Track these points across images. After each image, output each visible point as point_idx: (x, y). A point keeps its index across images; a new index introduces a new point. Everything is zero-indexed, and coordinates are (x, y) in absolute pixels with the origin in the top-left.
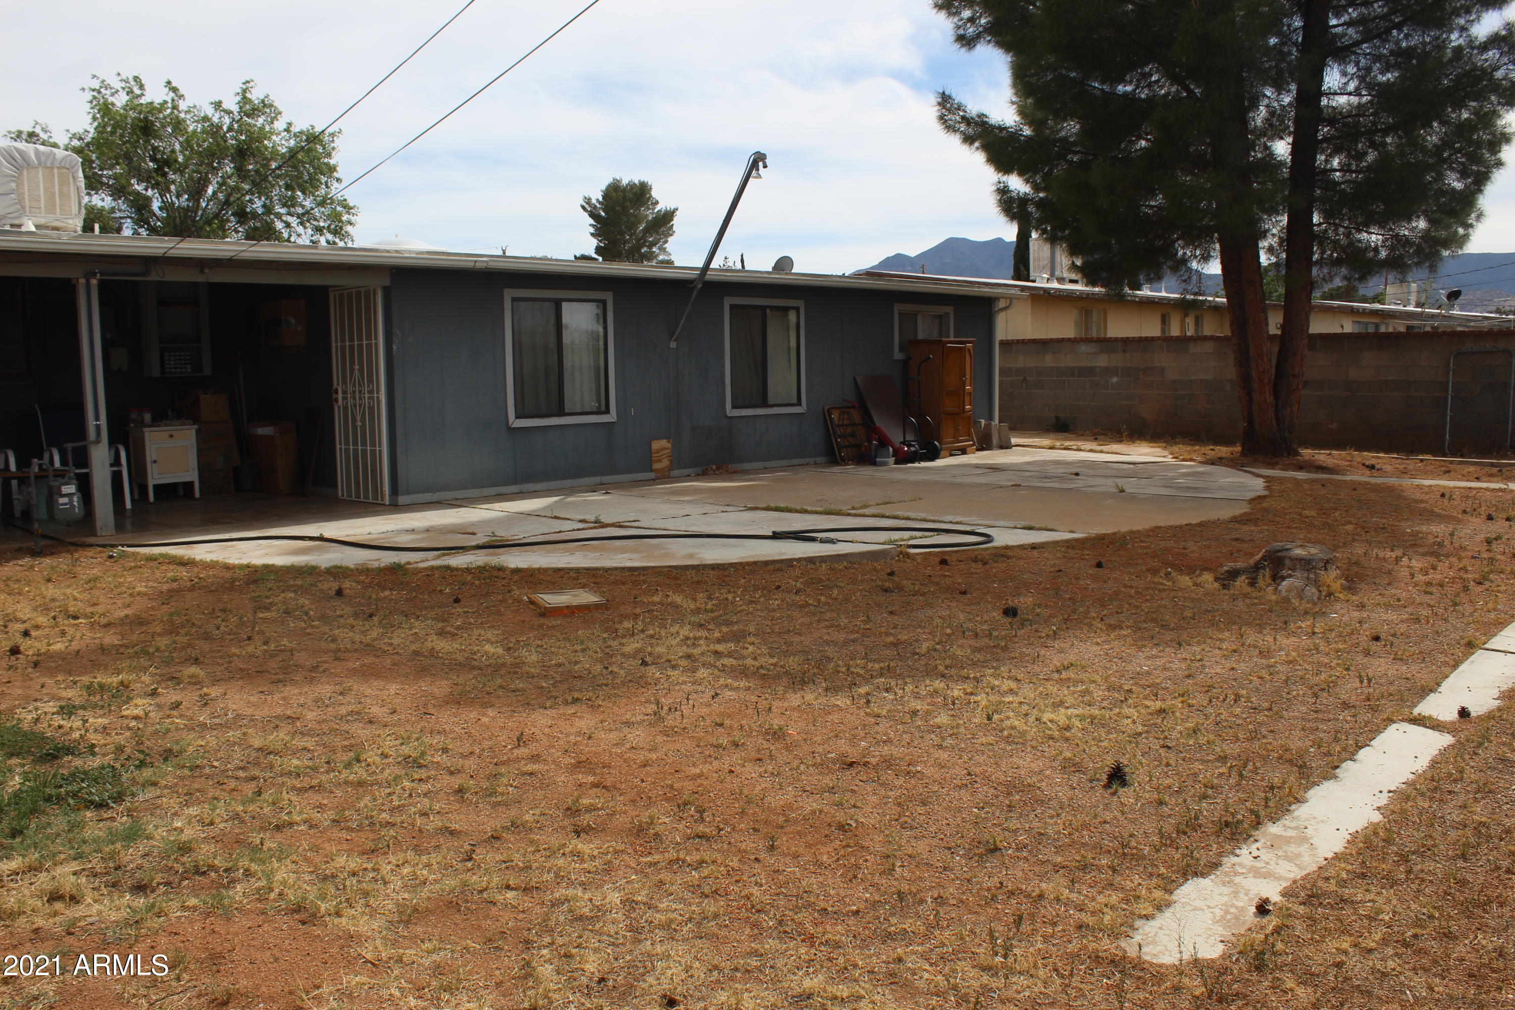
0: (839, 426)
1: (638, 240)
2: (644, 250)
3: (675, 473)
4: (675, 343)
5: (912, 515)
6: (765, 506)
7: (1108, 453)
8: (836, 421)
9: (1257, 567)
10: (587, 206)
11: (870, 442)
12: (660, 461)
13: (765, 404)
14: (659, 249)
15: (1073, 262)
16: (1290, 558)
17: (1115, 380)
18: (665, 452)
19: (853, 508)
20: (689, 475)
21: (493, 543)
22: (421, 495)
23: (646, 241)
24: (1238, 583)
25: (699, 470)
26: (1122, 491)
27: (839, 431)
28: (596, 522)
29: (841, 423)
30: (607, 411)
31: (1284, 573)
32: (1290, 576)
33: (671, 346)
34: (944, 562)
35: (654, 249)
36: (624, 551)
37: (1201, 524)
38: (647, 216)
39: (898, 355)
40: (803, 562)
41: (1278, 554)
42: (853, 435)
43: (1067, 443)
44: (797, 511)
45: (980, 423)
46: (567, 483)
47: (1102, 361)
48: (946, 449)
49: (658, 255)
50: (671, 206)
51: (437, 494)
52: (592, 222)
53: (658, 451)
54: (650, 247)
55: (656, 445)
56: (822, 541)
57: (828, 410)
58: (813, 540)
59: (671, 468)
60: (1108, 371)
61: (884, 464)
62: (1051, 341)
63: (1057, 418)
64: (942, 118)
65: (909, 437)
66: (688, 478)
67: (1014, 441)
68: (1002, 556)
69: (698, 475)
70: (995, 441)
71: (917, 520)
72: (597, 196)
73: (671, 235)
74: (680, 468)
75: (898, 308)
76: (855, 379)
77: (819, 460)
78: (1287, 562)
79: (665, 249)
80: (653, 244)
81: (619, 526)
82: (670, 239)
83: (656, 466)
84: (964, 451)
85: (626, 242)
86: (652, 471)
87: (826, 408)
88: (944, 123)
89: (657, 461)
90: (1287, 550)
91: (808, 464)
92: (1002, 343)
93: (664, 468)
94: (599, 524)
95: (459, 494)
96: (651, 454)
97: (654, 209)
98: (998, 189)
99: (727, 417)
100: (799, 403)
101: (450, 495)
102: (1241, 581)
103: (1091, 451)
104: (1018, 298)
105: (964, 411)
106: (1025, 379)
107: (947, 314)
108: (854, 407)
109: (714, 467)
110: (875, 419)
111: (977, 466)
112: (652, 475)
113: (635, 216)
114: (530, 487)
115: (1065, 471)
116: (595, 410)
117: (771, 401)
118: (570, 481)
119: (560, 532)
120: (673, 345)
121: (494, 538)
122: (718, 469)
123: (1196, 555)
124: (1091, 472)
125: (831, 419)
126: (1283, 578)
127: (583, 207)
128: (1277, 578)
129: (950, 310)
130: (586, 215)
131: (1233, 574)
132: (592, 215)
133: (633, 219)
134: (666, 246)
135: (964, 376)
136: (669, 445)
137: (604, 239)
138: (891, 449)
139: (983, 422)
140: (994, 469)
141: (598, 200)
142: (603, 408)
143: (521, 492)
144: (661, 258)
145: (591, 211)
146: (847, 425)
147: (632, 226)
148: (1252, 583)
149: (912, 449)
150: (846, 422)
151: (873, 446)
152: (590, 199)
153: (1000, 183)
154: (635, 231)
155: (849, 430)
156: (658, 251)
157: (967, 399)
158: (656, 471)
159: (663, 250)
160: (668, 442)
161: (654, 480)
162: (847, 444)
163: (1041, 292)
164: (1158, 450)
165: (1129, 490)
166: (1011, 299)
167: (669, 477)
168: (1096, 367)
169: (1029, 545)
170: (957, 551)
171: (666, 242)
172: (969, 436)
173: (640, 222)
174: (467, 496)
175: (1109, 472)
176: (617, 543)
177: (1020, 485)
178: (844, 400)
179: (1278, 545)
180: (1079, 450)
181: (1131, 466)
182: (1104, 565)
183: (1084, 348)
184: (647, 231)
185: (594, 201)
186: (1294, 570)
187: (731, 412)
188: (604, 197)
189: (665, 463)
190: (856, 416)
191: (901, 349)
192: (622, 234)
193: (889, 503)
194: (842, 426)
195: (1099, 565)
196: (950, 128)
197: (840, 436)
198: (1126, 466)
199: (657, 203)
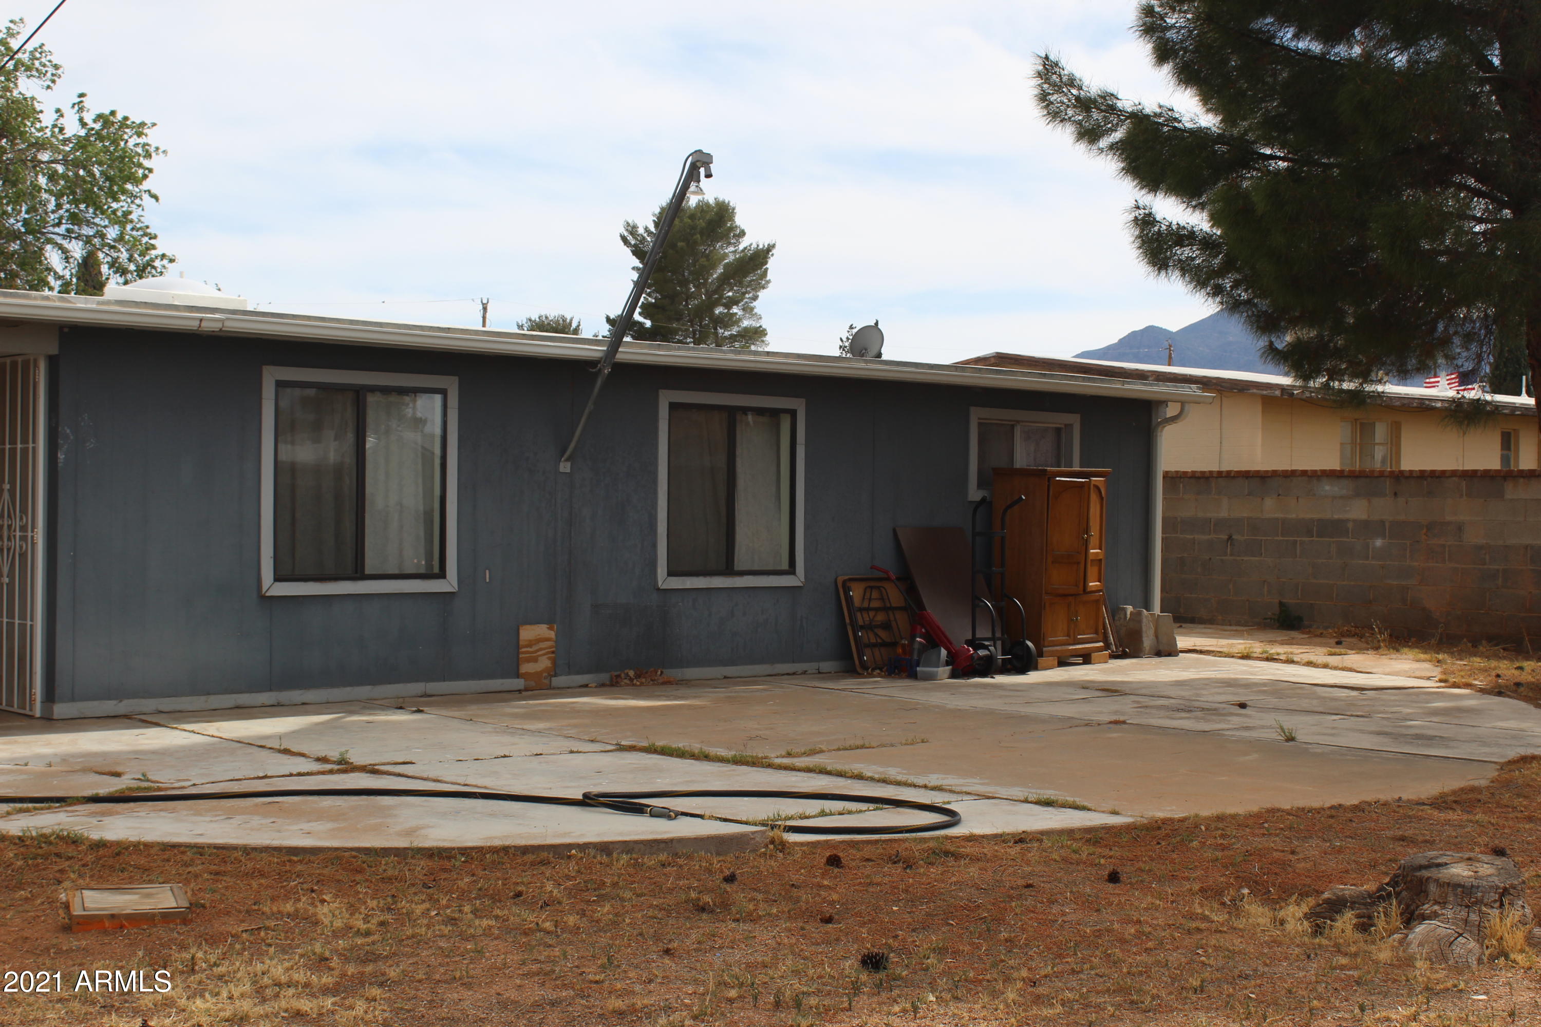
0: (861, 610)
1: (709, 295)
2: (719, 310)
3: (558, 681)
4: (569, 464)
5: (869, 770)
6: (645, 744)
7: (1335, 668)
8: (857, 602)
9: (1380, 896)
10: (630, 238)
11: (913, 638)
12: (535, 660)
13: (729, 570)
14: (743, 310)
15: (1271, 343)
16: (1437, 881)
17: (1379, 543)
18: (542, 645)
19: (789, 755)
20: (586, 686)
21: (127, 794)
22: (96, 703)
23: (721, 297)
24: (1339, 924)
25: (604, 677)
26: (1291, 739)
27: (860, 619)
28: (339, 763)
29: (866, 605)
30: (442, 575)
31: (1427, 908)
32: (1434, 915)
33: (562, 469)
34: (834, 861)
35: (735, 310)
36: (320, 816)
37: (1356, 808)
38: (725, 256)
39: (975, 494)
40: (592, 852)
41: (1418, 874)
42: (886, 626)
43: (1274, 650)
44: (693, 756)
45: (1125, 610)
46: (364, 691)
47: (1358, 511)
48: (1052, 654)
49: (740, 320)
50: (763, 243)
51: (125, 702)
52: (637, 263)
53: (530, 644)
54: (728, 306)
55: (528, 633)
56: (657, 814)
57: (844, 582)
58: (639, 810)
59: (554, 672)
60: (1367, 528)
61: (930, 677)
62: (1275, 474)
63: (1281, 604)
64: (1043, 97)
65: (983, 632)
66: (584, 689)
67: (1183, 642)
68: (947, 853)
69: (603, 685)
70: (1148, 642)
71: (872, 779)
72: (646, 221)
73: (764, 288)
74: (569, 673)
75: (976, 415)
76: (894, 531)
77: (826, 666)
78: (1432, 888)
79: (752, 309)
80: (734, 302)
81: (372, 770)
82: (762, 294)
83: (526, 668)
84: (1087, 659)
85: (689, 296)
86: (518, 676)
87: (840, 580)
88: (1047, 106)
89: (528, 660)
90: (1439, 865)
91: (805, 673)
92: (1166, 475)
93: (542, 672)
94: (346, 766)
95: (167, 704)
96: (518, 647)
97: (735, 245)
98: (1136, 219)
99: (658, 589)
100: (792, 570)
101: (150, 704)
102: (1346, 921)
103: (1309, 664)
104: (1197, 402)
105: (1085, 590)
106: (1230, 538)
107: (1069, 427)
108: (888, 579)
109: (631, 673)
110: (925, 601)
111: (1085, 686)
112: (519, 683)
113: (707, 257)
114: (296, 695)
115: (1223, 698)
116: (422, 571)
117: (739, 565)
118: (368, 688)
119: (265, 777)
120: (565, 467)
121: (145, 784)
122: (638, 676)
123: (1309, 865)
124: (1273, 701)
125: (849, 599)
126: (1423, 918)
127: (624, 239)
128: (1410, 918)
129: (1074, 420)
130: (628, 251)
131: (1336, 906)
132: (638, 252)
133: (703, 261)
134: (755, 304)
135: (1087, 531)
136: (552, 634)
137: (656, 291)
138: (944, 652)
139: (1130, 609)
140: (1110, 690)
141: (646, 229)
142: (436, 570)
143: (279, 705)
144: (746, 323)
145: (635, 246)
146: (876, 610)
147: (703, 272)
148: (1364, 926)
149: (982, 653)
150: (875, 604)
151: (916, 646)
152: (635, 227)
153: (1138, 208)
154: (706, 280)
155: (880, 617)
156: (740, 313)
157: (1092, 571)
158: (526, 676)
159: (748, 310)
160: (551, 629)
161: (520, 691)
162: (873, 640)
163: (1278, 393)
164: (1426, 665)
165: (1301, 737)
166: (1183, 404)
167: (550, 687)
168: (1348, 520)
169: (1013, 835)
170: (877, 841)
171: (755, 298)
172: (1096, 632)
173: (714, 267)
174: (178, 708)
175: (1305, 704)
176: (328, 801)
177: (1124, 722)
178: (873, 567)
179: (1420, 856)
180: (1290, 661)
181: (1354, 693)
182: (1123, 877)
183: (1327, 488)
184: (725, 280)
185: (641, 231)
186: (1443, 904)
187: (664, 581)
188: (656, 224)
189: (544, 663)
190: (895, 596)
191: (981, 485)
192: (685, 283)
193: (862, 747)
194: (868, 609)
195: (1114, 878)
196: (1055, 115)
197: (862, 628)
198: (1344, 693)
199: (743, 233)
